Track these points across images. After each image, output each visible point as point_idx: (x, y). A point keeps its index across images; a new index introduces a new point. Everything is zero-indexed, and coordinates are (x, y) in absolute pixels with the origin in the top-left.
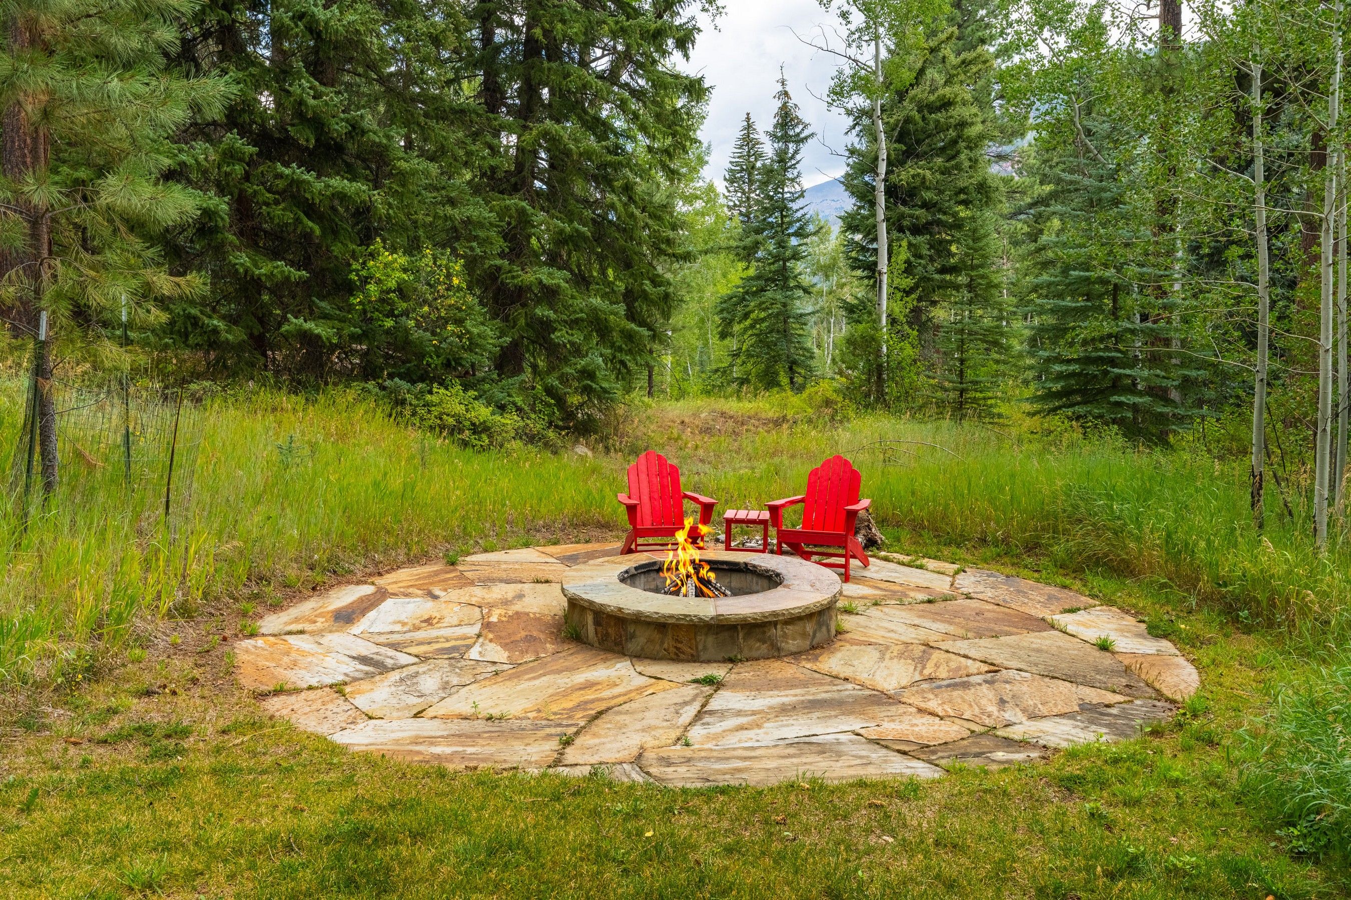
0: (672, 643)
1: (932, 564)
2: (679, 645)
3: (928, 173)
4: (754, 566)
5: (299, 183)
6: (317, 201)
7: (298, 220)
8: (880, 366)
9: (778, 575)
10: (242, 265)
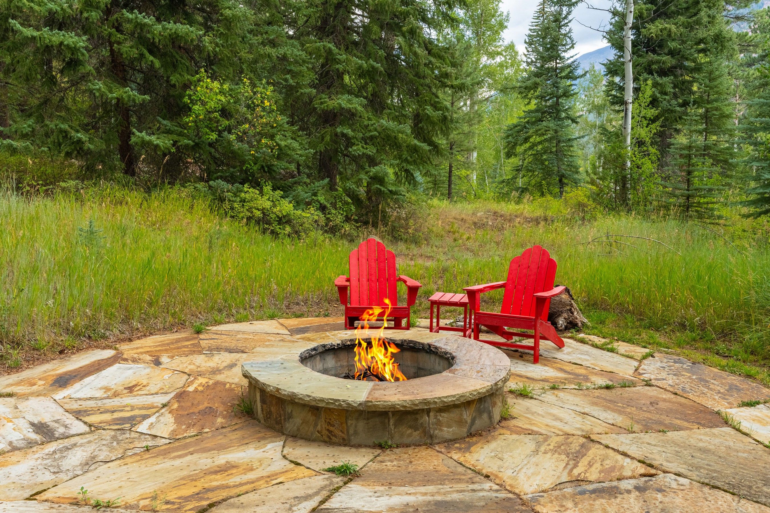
0: (325, 426)
1: (623, 347)
2: (331, 428)
3: (673, 28)
4: (436, 348)
5: (142, 26)
6: (157, 40)
7: (142, 55)
8: (624, 178)
9: (453, 358)
10: (99, 90)
